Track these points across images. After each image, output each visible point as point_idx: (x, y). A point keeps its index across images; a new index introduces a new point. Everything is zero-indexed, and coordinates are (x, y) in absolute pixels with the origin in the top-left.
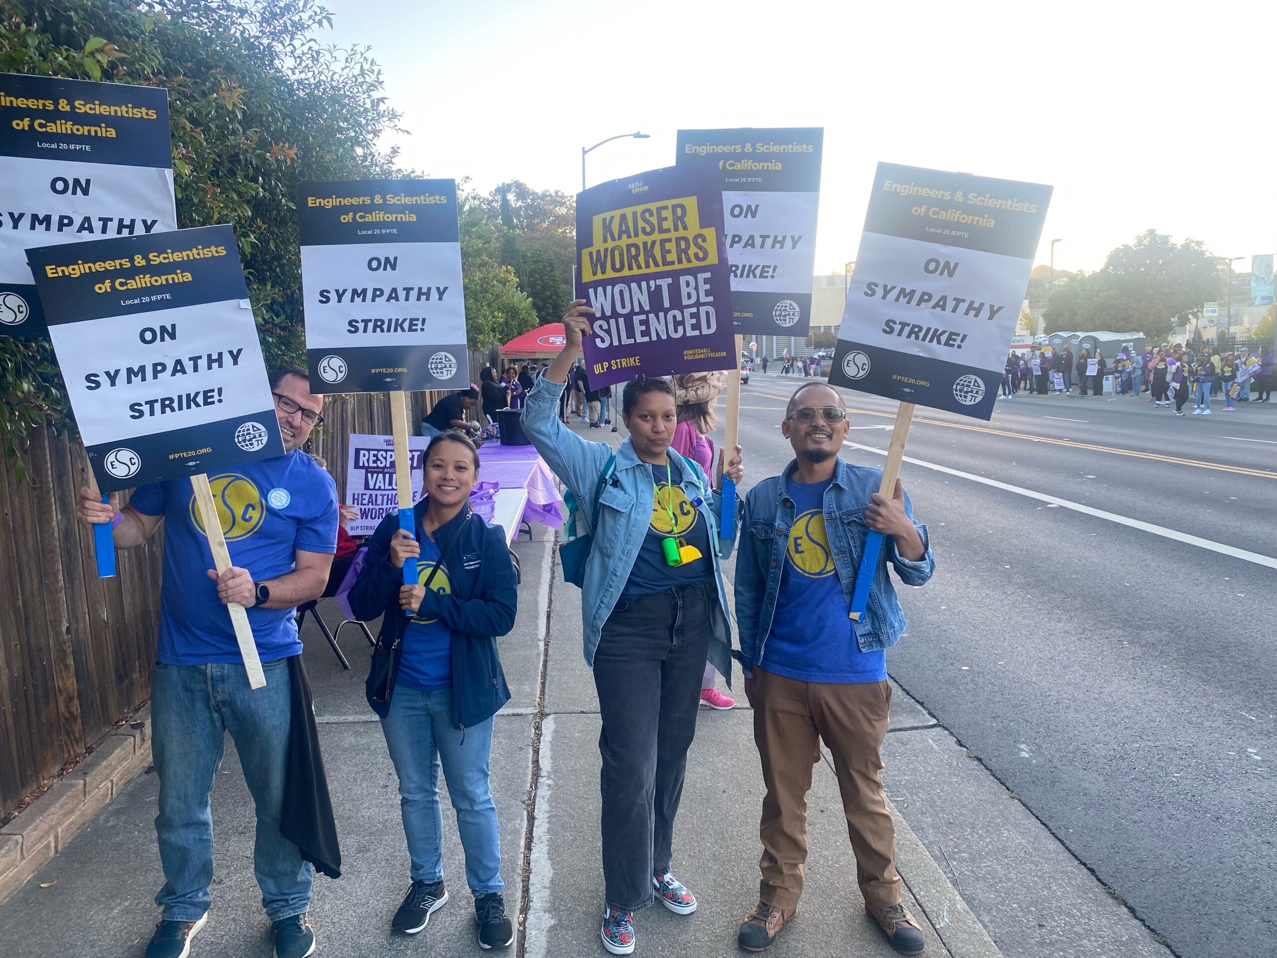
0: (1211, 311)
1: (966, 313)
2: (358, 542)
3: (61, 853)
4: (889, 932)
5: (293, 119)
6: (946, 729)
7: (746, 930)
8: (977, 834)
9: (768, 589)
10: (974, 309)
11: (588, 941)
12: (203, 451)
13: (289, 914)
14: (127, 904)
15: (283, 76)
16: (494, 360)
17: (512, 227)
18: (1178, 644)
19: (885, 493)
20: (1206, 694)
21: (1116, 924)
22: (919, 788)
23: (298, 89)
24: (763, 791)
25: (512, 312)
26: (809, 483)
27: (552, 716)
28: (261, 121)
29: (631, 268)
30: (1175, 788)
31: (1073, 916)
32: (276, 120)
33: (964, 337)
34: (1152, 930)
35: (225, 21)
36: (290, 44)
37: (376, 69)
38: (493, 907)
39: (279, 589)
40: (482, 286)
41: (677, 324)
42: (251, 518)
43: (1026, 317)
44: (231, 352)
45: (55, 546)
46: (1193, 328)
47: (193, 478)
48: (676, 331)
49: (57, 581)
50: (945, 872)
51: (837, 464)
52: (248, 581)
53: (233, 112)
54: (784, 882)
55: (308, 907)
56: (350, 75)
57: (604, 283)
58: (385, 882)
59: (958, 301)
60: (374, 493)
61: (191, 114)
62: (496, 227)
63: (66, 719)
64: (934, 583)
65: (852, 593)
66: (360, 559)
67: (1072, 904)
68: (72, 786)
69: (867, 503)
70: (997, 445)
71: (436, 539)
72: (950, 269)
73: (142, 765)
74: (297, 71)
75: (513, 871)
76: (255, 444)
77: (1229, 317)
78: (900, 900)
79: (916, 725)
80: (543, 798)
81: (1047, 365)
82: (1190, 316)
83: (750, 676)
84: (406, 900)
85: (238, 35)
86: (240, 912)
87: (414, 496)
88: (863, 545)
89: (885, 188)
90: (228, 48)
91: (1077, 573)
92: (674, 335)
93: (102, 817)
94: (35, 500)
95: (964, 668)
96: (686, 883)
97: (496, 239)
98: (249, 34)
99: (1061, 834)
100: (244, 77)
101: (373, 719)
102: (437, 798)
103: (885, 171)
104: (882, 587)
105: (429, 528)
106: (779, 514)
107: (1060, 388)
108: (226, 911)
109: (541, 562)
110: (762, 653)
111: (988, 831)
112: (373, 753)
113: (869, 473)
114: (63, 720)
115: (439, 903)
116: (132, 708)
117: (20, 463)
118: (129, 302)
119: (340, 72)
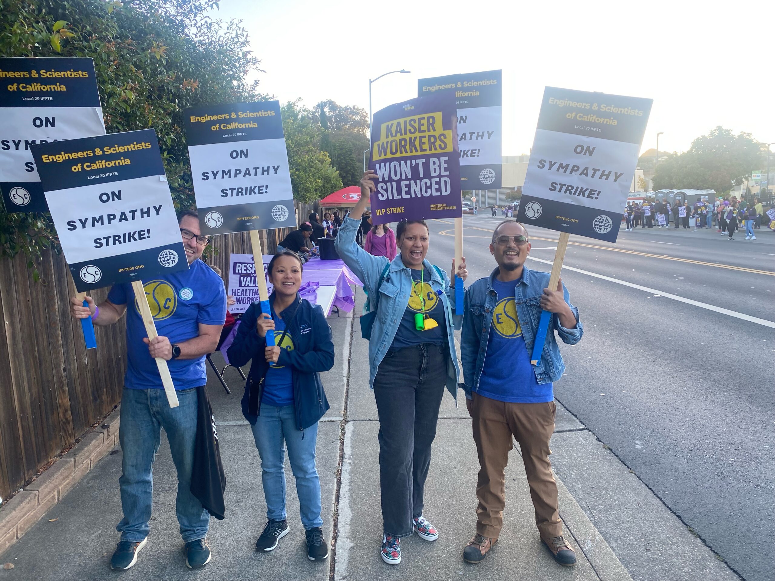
0: (756, 176)
1: (601, 178)
2: (236, 318)
3: (61, 501)
4: (555, 553)
5: (196, 64)
6: (591, 431)
7: (468, 550)
8: (609, 494)
9: (481, 346)
10: (605, 175)
11: (373, 556)
12: (139, 267)
13: (195, 538)
14: (100, 532)
15: (190, 39)
16: (316, 208)
17: (327, 128)
18: (734, 380)
19: (552, 288)
20: (751, 410)
21: (694, 549)
22: (574, 466)
23: (199, 46)
24: (479, 467)
25: (327, 179)
26: (506, 281)
27: (351, 422)
28: (177, 66)
29: (401, 152)
30: (731, 467)
31: (667, 544)
32: (186, 65)
33: (599, 192)
34: (716, 553)
35: (155, 6)
36: (193, 20)
37: (245, 34)
38: (316, 536)
39: (187, 348)
40: (309, 164)
41: (427, 187)
42: (169, 306)
43: (641, 180)
44: (155, 207)
45: (57, 320)
46: (745, 187)
47: (133, 284)
48: (426, 192)
49: (58, 341)
50: (589, 517)
51: (523, 270)
52: (167, 345)
53: (160, 61)
54: (490, 522)
55: (206, 535)
56: (230, 38)
57: (385, 161)
58: (252, 520)
59: (595, 170)
60: (245, 288)
61: (136, 62)
62: (318, 128)
63: (64, 422)
64: (584, 343)
65: (532, 348)
66: (236, 327)
67: (667, 537)
68: (67, 462)
69: (542, 293)
70: (623, 259)
71: (282, 317)
72: (590, 151)
73: (108, 450)
74: (198, 35)
75: (328, 514)
76: (171, 262)
77: (768, 180)
78: (561, 533)
79: (572, 428)
80: (346, 471)
81: (654, 210)
82: (743, 179)
83: (470, 398)
84: (265, 531)
85: (163, 14)
86: (166, 537)
87: (269, 290)
88: (539, 319)
89: (550, 102)
90: (157, 22)
91: (672, 336)
92: (425, 195)
93: (85, 481)
94: (45, 293)
95: (602, 394)
96: (432, 522)
97: (318, 135)
98: (170, 14)
99: (661, 494)
100: (167, 39)
101: (244, 424)
102: (283, 471)
103: (550, 92)
104: (551, 345)
105: (278, 311)
106: (488, 299)
107: (662, 223)
108: (158, 536)
109: (345, 330)
110: (478, 384)
111: (616, 493)
112: (245, 444)
113: (543, 276)
114: (61, 423)
115: (284, 533)
116: (102, 416)
117: (36, 271)
118: (92, 177)
119: (224, 36)
